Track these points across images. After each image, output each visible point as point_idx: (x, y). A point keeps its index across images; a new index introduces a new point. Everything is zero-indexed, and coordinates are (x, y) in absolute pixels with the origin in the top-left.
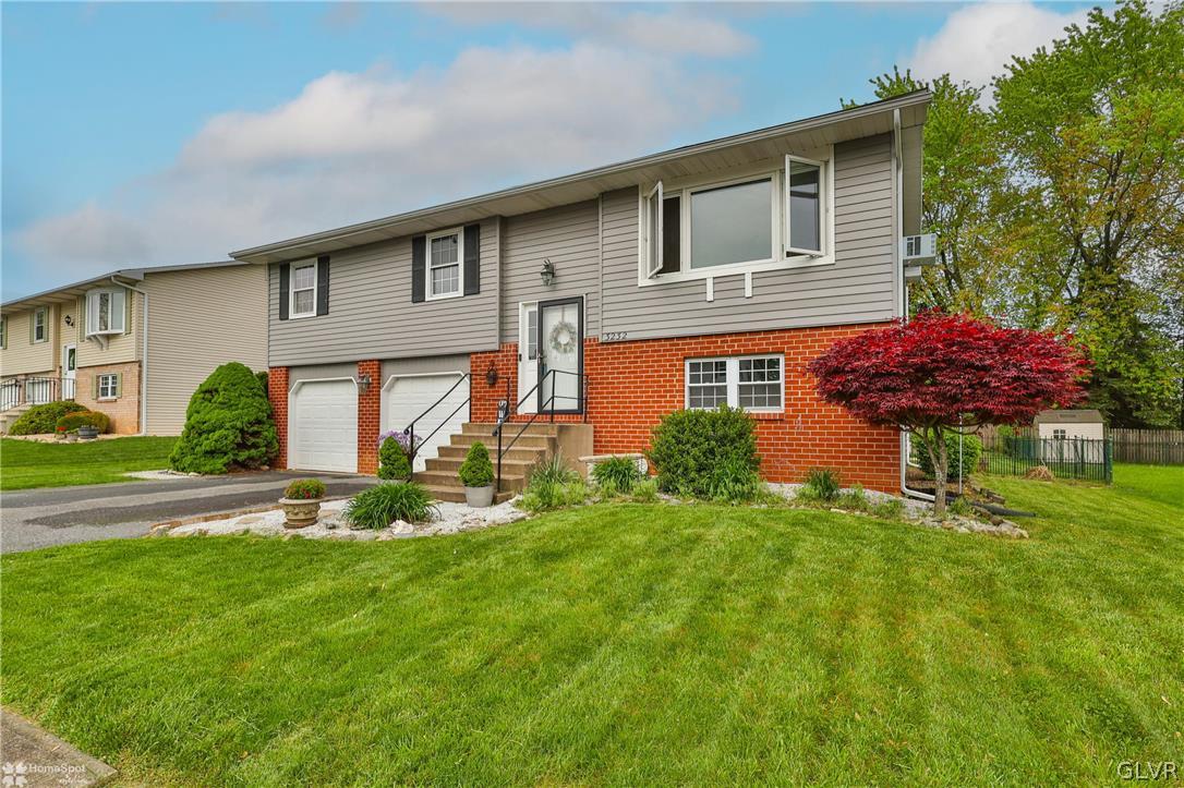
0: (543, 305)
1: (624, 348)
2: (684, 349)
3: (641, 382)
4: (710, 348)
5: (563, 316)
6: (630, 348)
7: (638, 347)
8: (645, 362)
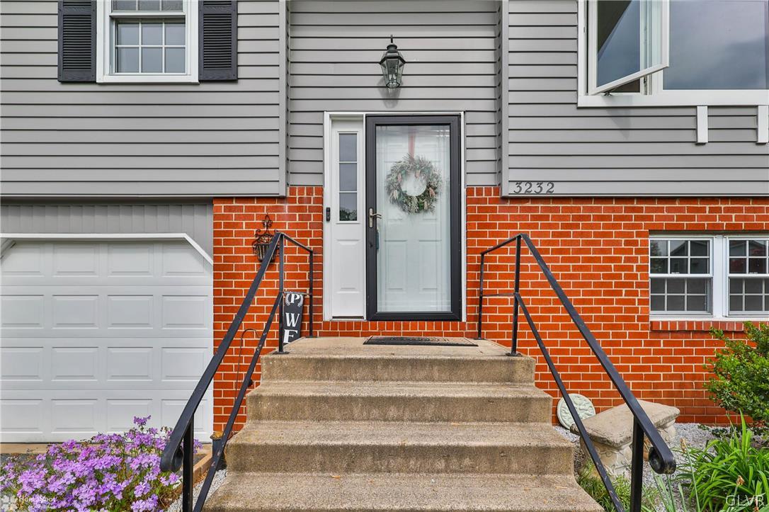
0: (375, 124)
1: (544, 209)
2: (650, 218)
3: (575, 268)
4: (692, 218)
5: (412, 147)
6: (557, 209)
7: (571, 210)
8: (582, 235)
